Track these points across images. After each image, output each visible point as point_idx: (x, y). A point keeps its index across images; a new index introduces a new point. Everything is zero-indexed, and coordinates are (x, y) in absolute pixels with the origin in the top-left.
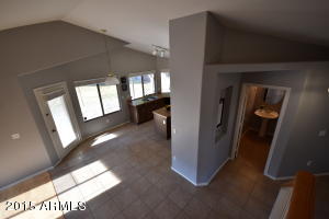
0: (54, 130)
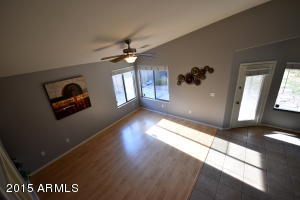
0: (239, 103)
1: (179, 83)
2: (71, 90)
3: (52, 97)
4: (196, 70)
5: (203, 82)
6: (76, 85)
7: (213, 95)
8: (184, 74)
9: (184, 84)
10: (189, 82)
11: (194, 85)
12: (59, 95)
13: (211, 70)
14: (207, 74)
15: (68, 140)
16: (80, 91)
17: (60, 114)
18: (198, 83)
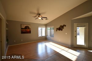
0: (76, 37)
1: (57, 31)
2: (27, 27)
3: (22, 27)
4: (61, 26)
5: (63, 29)
6: (29, 27)
7: (66, 34)
8: (58, 28)
9: (58, 30)
10: (59, 30)
11: (60, 31)
12: (24, 28)
13: (65, 26)
14: (64, 27)
15: (22, 40)
16: (29, 28)
17: (22, 32)
18: (62, 30)
